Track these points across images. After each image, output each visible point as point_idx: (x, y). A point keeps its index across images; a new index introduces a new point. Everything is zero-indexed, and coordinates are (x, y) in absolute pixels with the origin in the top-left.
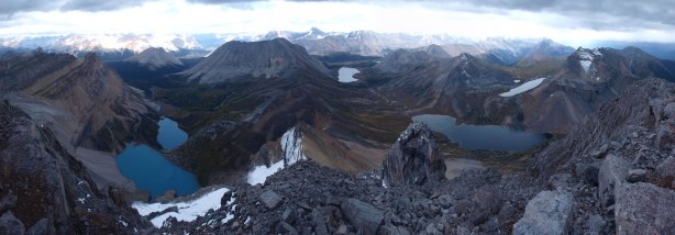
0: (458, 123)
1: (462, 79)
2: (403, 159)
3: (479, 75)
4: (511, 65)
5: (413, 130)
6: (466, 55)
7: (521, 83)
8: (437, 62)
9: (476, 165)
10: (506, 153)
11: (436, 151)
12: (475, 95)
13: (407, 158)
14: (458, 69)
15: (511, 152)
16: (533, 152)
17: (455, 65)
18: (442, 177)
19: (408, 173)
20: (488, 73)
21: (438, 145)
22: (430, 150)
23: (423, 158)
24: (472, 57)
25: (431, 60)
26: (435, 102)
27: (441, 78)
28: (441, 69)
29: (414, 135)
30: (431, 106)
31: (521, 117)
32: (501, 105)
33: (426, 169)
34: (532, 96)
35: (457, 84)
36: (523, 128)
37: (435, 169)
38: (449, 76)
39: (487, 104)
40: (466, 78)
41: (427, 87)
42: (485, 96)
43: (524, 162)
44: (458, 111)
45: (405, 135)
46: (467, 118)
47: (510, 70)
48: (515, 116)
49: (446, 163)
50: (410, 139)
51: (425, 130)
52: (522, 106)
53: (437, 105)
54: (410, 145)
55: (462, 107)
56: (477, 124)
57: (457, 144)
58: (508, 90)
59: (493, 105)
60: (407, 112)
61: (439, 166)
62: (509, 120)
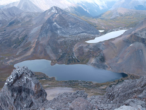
0: (53, 63)
1: (53, 30)
2: (13, 96)
3: (68, 26)
4: (97, 17)
5: (17, 74)
6: (56, 8)
7: (105, 33)
8: (29, 16)
9: (69, 90)
10: (90, 83)
11: (37, 85)
12: (65, 42)
13: (15, 95)
14: (50, 21)
15: (94, 83)
16: (110, 84)
17: (46, 18)
18: (44, 100)
19: (18, 104)
20: (76, 23)
21: (39, 81)
22: (33, 85)
23: (28, 91)
24: (61, 10)
25: (24, 15)
26: (32, 50)
27: (35, 30)
28: (34, 22)
29: (18, 77)
30: (29, 53)
31: (103, 59)
32: (87, 50)
33: (31, 97)
34: (113, 44)
35: (49, 34)
36: (104, 67)
37: (38, 96)
38: (42, 28)
39: (75, 49)
40: (57, 29)
41: (23, 39)
42: (74, 43)
43: (103, 89)
44: (52, 55)
45: (10, 79)
46: (60, 60)
47: (95, 21)
48: (98, 58)
49: (46, 91)
50: (15, 81)
51: (26, 72)
52: (104, 52)
53: (34, 52)
54: (16, 85)
55: (55, 51)
56: (68, 64)
57: (53, 79)
58: (93, 38)
59: (81, 49)
60: (9, 62)
61: (41, 93)
62: (93, 61)
